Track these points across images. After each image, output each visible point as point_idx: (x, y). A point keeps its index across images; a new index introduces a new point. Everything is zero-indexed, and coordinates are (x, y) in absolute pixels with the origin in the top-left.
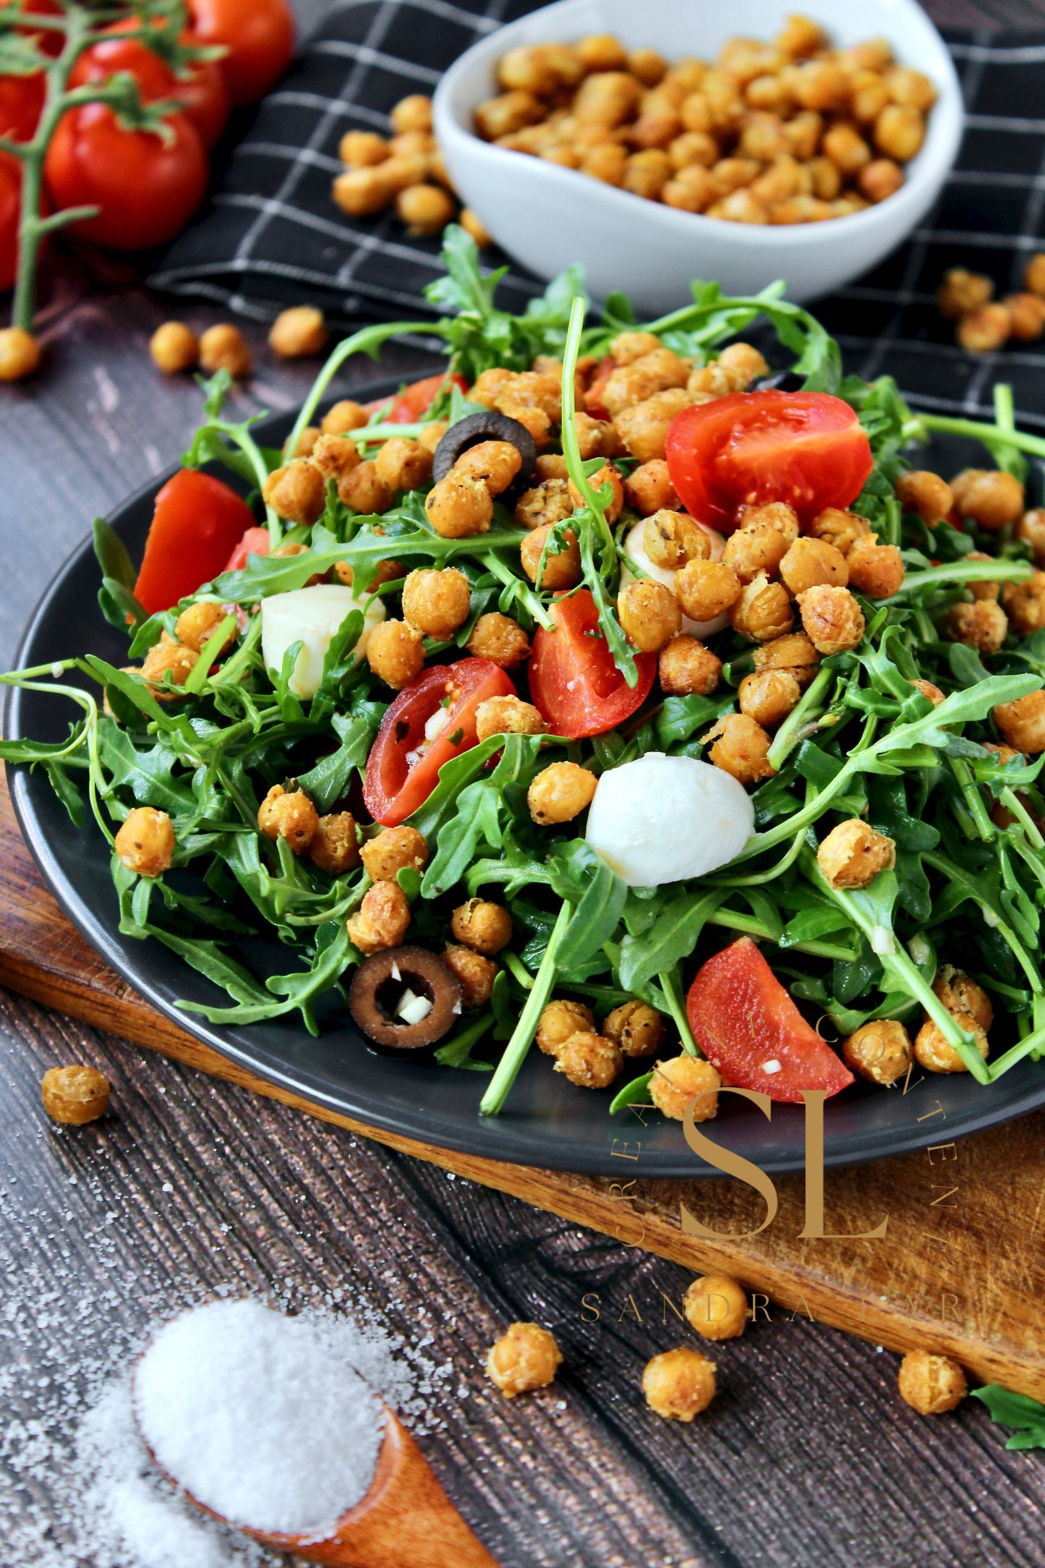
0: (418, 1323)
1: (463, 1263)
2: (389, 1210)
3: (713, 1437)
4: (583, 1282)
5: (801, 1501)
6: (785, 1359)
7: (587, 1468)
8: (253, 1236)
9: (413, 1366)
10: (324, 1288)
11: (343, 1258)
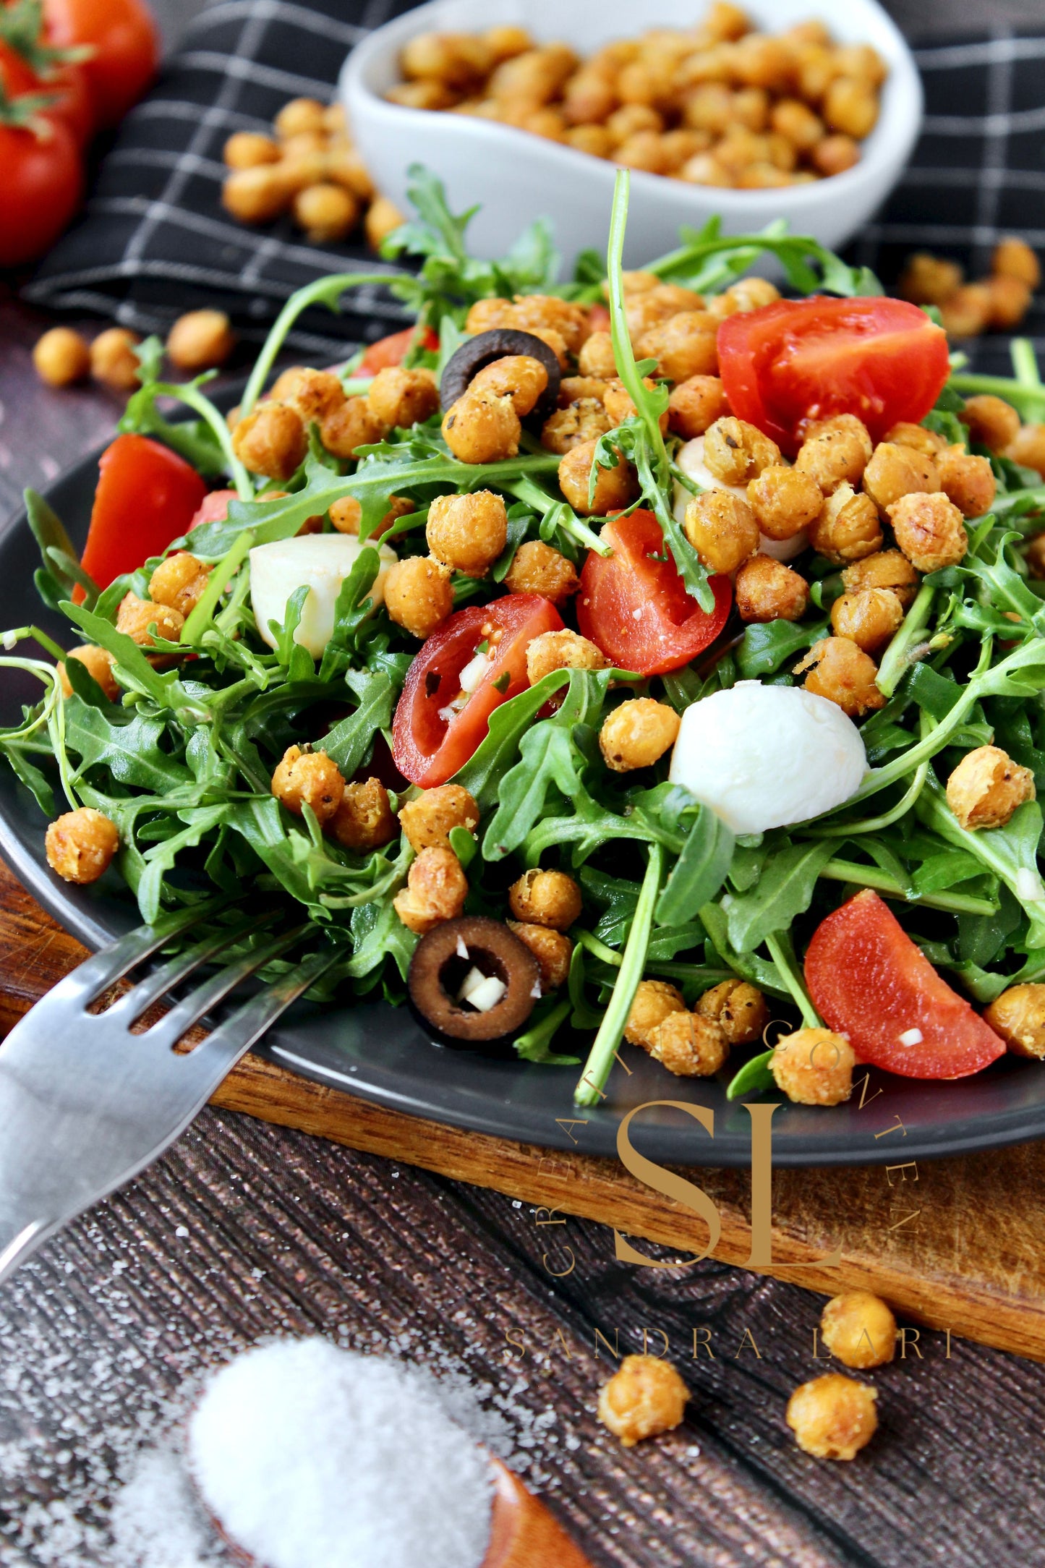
0: (505, 1369)
1: (547, 1300)
2: (449, 1245)
3: (878, 1478)
4: (692, 1314)
5: (997, 1544)
6: (946, 1387)
7: (736, 1521)
8: (292, 1280)
9: (507, 1416)
10: (386, 1334)
11: (404, 1300)
